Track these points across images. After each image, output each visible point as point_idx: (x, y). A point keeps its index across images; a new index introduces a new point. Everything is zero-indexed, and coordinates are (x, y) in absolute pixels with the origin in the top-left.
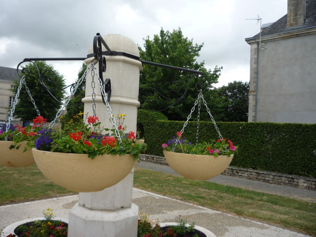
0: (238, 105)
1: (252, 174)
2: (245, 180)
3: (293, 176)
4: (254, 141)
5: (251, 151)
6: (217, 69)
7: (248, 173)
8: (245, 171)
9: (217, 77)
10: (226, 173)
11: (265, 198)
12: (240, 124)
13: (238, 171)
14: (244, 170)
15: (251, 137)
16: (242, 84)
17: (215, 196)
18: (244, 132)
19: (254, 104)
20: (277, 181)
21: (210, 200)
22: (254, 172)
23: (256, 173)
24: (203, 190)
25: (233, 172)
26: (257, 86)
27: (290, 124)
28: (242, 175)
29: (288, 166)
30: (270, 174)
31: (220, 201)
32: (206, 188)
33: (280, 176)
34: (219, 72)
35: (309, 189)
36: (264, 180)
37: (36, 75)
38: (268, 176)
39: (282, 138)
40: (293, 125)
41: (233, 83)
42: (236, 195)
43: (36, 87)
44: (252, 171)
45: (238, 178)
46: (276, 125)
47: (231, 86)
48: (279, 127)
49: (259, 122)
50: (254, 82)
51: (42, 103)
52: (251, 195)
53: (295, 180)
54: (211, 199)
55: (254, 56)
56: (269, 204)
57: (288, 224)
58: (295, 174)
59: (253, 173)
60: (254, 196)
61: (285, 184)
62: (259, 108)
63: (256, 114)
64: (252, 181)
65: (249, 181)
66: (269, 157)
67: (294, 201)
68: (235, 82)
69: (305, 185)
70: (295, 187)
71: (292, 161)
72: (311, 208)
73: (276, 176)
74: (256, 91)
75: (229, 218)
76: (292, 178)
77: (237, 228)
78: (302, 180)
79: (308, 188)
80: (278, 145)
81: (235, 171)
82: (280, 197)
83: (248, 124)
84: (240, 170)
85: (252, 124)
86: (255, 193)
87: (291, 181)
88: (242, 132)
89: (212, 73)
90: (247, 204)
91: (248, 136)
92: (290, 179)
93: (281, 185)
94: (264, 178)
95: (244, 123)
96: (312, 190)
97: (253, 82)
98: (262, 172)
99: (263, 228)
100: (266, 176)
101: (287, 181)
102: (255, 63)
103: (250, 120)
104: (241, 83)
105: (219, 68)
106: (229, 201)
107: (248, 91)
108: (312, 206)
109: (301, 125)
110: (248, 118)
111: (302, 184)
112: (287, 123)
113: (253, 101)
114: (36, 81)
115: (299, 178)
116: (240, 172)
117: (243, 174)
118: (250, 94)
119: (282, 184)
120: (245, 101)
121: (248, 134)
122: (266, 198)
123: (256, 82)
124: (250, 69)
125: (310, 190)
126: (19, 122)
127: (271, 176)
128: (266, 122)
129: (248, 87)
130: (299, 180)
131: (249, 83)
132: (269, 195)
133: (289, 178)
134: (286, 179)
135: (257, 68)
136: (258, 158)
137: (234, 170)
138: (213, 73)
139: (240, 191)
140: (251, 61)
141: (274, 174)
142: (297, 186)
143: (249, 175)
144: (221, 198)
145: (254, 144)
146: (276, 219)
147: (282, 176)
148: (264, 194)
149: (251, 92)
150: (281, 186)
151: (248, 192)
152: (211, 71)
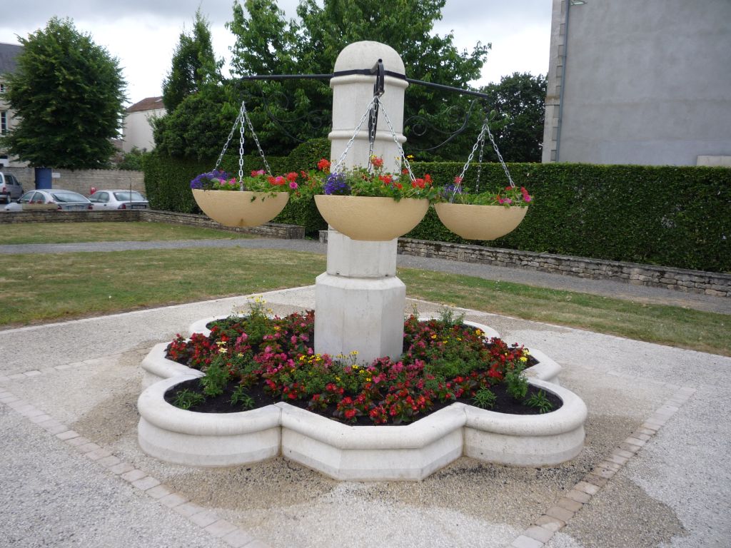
0: (521, 128)
1: (547, 263)
2: (533, 272)
3: (622, 263)
4: (553, 200)
5: (547, 218)
6: (480, 50)
7: (540, 260)
8: (534, 257)
9: (480, 64)
10: (499, 262)
11: (568, 297)
12: (526, 166)
13: (522, 257)
14: (534, 254)
15: (548, 191)
16: (531, 79)
17: (482, 295)
18: (533, 182)
19: (556, 125)
20: (593, 272)
21: (474, 301)
22: (552, 258)
23: (556, 259)
24: (460, 287)
25: (511, 259)
26: (562, 87)
27: (621, 167)
28: (529, 263)
29: (614, 246)
30: (580, 260)
31: (492, 302)
32: (465, 285)
33: (597, 264)
34: (484, 55)
35: (647, 285)
36: (570, 273)
37: (56, 59)
38: (576, 265)
39: (605, 194)
40: (626, 168)
41: (512, 77)
42: (518, 294)
43: (60, 88)
44: (548, 256)
45: (521, 271)
46: (597, 168)
47: (508, 85)
48: (601, 172)
49: (564, 162)
50: (557, 77)
51: (76, 124)
52: (545, 293)
53: (625, 270)
54: (475, 299)
55: (558, 19)
56: (576, 305)
57: (603, 327)
58: (625, 259)
59: (550, 259)
60: (549, 295)
61: (606, 277)
62: (566, 132)
63: (558, 145)
64: (547, 274)
65: (541, 274)
66: (580, 231)
67: (619, 301)
68: (516, 75)
69: (642, 278)
70: (624, 282)
71: (621, 236)
72: (645, 310)
73: (591, 263)
74: (561, 96)
75: (510, 321)
76: (619, 267)
77: (524, 332)
78: (636, 270)
79: (647, 283)
80: (597, 206)
81: (515, 257)
82: (595, 296)
83: (543, 167)
84: (525, 256)
85: (549, 166)
86: (552, 291)
87: (616, 272)
88: (531, 183)
89: (469, 57)
90: (538, 305)
91: (542, 190)
92: (616, 269)
93: (599, 279)
94: (568, 268)
95: (535, 164)
96: (653, 286)
97: (555, 76)
98: (565, 258)
99: (563, 331)
100: (572, 264)
101: (610, 273)
102: (560, 35)
103: (546, 159)
104: (530, 76)
105: (485, 47)
106: (508, 302)
107: (543, 96)
108: (647, 307)
109: (641, 168)
110: (541, 155)
111: (636, 277)
112: (615, 165)
113: (554, 117)
114: (57, 73)
115: (631, 266)
116: (526, 259)
117: (530, 261)
118: (547, 102)
119: (601, 277)
120: (537, 118)
121: (542, 186)
122: (571, 297)
123: (561, 77)
124: (551, 48)
125: (650, 287)
126: (27, 170)
127: (583, 265)
128: (576, 162)
129: (544, 85)
130: (631, 270)
131: (547, 78)
132: (577, 294)
133: (615, 266)
134: (609, 268)
135: (566, 45)
136: (560, 232)
137: (513, 255)
138: (472, 57)
139: (526, 288)
140: (553, 30)
141: (587, 260)
142: (627, 280)
143: (542, 264)
144: (494, 297)
145: (552, 205)
146: (584, 323)
147: (601, 264)
148: (567, 293)
149: (550, 98)
150: (600, 281)
151: (540, 289)
152: (466, 54)
